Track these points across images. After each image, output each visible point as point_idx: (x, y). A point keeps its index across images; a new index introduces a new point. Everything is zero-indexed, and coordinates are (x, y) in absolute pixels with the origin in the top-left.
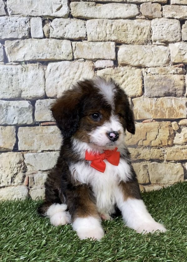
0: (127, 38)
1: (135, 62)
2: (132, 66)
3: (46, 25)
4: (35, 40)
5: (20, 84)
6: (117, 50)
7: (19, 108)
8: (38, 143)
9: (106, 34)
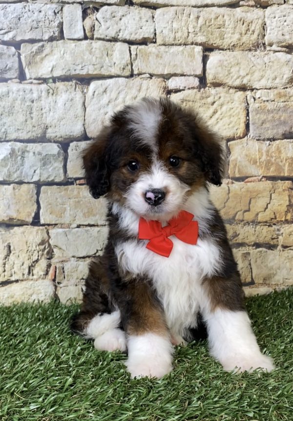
0: (224, 39)
1: (236, 79)
2: (231, 87)
3: (89, 16)
4: (71, 43)
5: (44, 115)
6: (205, 59)
7: (43, 155)
8: (72, 213)
9: (189, 33)
